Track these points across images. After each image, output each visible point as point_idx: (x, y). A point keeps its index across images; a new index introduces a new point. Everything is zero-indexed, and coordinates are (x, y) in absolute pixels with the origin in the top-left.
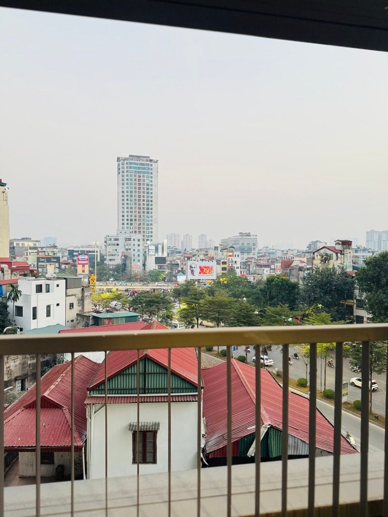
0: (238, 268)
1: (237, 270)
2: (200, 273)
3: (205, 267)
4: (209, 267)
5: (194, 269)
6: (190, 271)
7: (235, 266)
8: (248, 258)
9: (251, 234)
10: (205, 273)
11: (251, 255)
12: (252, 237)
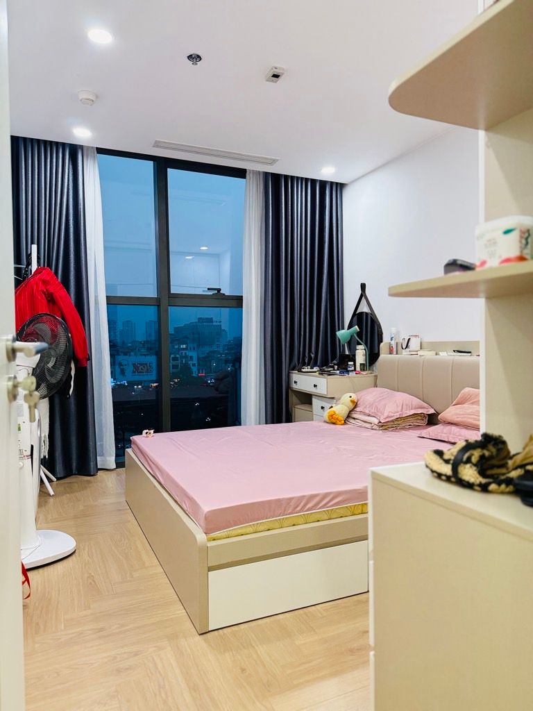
0: (194, 365)
1: (192, 367)
2: (134, 372)
3: (141, 364)
4: (146, 364)
5: (125, 367)
6: (119, 370)
7: (190, 362)
8: (211, 352)
9: (214, 319)
10: (140, 372)
11: (215, 348)
12: (214, 324)
